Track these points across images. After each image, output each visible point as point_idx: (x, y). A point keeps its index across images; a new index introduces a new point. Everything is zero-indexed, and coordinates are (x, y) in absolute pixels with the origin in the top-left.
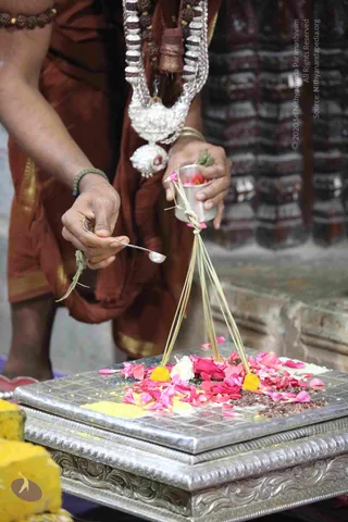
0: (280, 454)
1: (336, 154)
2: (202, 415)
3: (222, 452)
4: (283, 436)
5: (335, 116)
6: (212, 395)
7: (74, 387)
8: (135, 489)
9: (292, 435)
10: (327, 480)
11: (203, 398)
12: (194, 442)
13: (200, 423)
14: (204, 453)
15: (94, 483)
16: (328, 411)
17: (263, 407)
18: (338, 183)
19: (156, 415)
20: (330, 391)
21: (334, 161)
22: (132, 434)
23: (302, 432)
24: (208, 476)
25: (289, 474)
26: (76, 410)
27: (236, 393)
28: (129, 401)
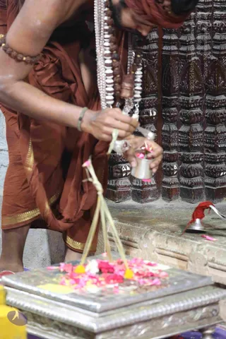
0: (144, 313)
1: (174, 152)
2: (102, 291)
3: (112, 312)
4: (146, 303)
5: (173, 132)
6: (108, 281)
7: (34, 276)
8: (66, 331)
9: (151, 302)
10: (169, 327)
11: (103, 283)
12: (98, 306)
13: (101, 296)
14: (104, 311)
15: (45, 328)
16: (170, 289)
17: (135, 287)
18: (175, 167)
19: (77, 292)
20: (171, 279)
21: (173, 155)
22: (64, 302)
23: (156, 301)
24: (105, 325)
25: (148, 324)
26: (35, 289)
27: (120, 280)
28: (63, 283)
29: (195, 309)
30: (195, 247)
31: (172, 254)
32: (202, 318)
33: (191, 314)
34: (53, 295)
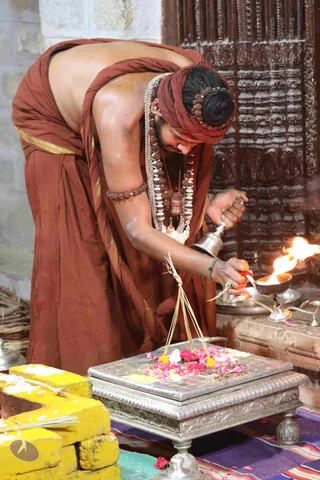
0: (227, 399)
1: (254, 241)
2: (185, 380)
3: (195, 400)
4: (227, 390)
5: (253, 221)
6: (190, 369)
7: (119, 367)
8: (151, 419)
9: (232, 389)
10: (251, 412)
11: (186, 371)
12: (180, 395)
13: (184, 385)
14: (186, 400)
15: (130, 417)
16: (250, 376)
17: (216, 375)
18: (256, 256)
19: (161, 381)
20: (252, 365)
21: (253, 244)
22: (148, 391)
23: (237, 387)
24: (188, 411)
25: (231, 410)
26: (120, 379)
27: (203, 369)
28: (147, 374)
29: (275, 394)
30: (276, 333)
31: (254, 340)
32: (282, 403)
33: (272, 399)
34: (138, 385)
